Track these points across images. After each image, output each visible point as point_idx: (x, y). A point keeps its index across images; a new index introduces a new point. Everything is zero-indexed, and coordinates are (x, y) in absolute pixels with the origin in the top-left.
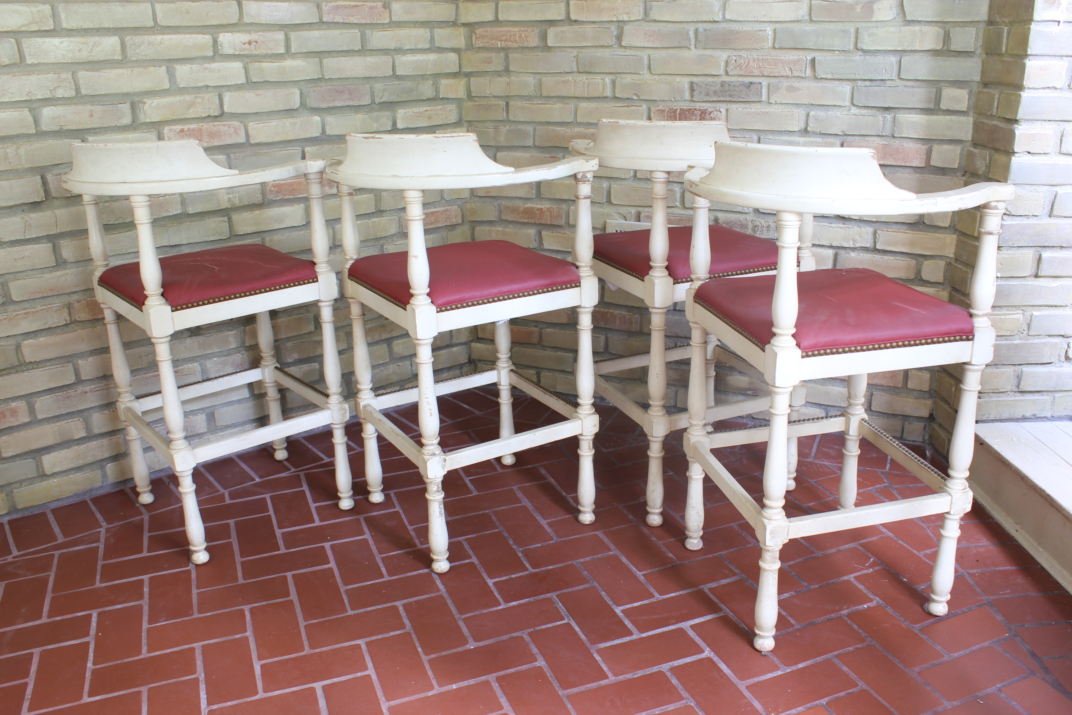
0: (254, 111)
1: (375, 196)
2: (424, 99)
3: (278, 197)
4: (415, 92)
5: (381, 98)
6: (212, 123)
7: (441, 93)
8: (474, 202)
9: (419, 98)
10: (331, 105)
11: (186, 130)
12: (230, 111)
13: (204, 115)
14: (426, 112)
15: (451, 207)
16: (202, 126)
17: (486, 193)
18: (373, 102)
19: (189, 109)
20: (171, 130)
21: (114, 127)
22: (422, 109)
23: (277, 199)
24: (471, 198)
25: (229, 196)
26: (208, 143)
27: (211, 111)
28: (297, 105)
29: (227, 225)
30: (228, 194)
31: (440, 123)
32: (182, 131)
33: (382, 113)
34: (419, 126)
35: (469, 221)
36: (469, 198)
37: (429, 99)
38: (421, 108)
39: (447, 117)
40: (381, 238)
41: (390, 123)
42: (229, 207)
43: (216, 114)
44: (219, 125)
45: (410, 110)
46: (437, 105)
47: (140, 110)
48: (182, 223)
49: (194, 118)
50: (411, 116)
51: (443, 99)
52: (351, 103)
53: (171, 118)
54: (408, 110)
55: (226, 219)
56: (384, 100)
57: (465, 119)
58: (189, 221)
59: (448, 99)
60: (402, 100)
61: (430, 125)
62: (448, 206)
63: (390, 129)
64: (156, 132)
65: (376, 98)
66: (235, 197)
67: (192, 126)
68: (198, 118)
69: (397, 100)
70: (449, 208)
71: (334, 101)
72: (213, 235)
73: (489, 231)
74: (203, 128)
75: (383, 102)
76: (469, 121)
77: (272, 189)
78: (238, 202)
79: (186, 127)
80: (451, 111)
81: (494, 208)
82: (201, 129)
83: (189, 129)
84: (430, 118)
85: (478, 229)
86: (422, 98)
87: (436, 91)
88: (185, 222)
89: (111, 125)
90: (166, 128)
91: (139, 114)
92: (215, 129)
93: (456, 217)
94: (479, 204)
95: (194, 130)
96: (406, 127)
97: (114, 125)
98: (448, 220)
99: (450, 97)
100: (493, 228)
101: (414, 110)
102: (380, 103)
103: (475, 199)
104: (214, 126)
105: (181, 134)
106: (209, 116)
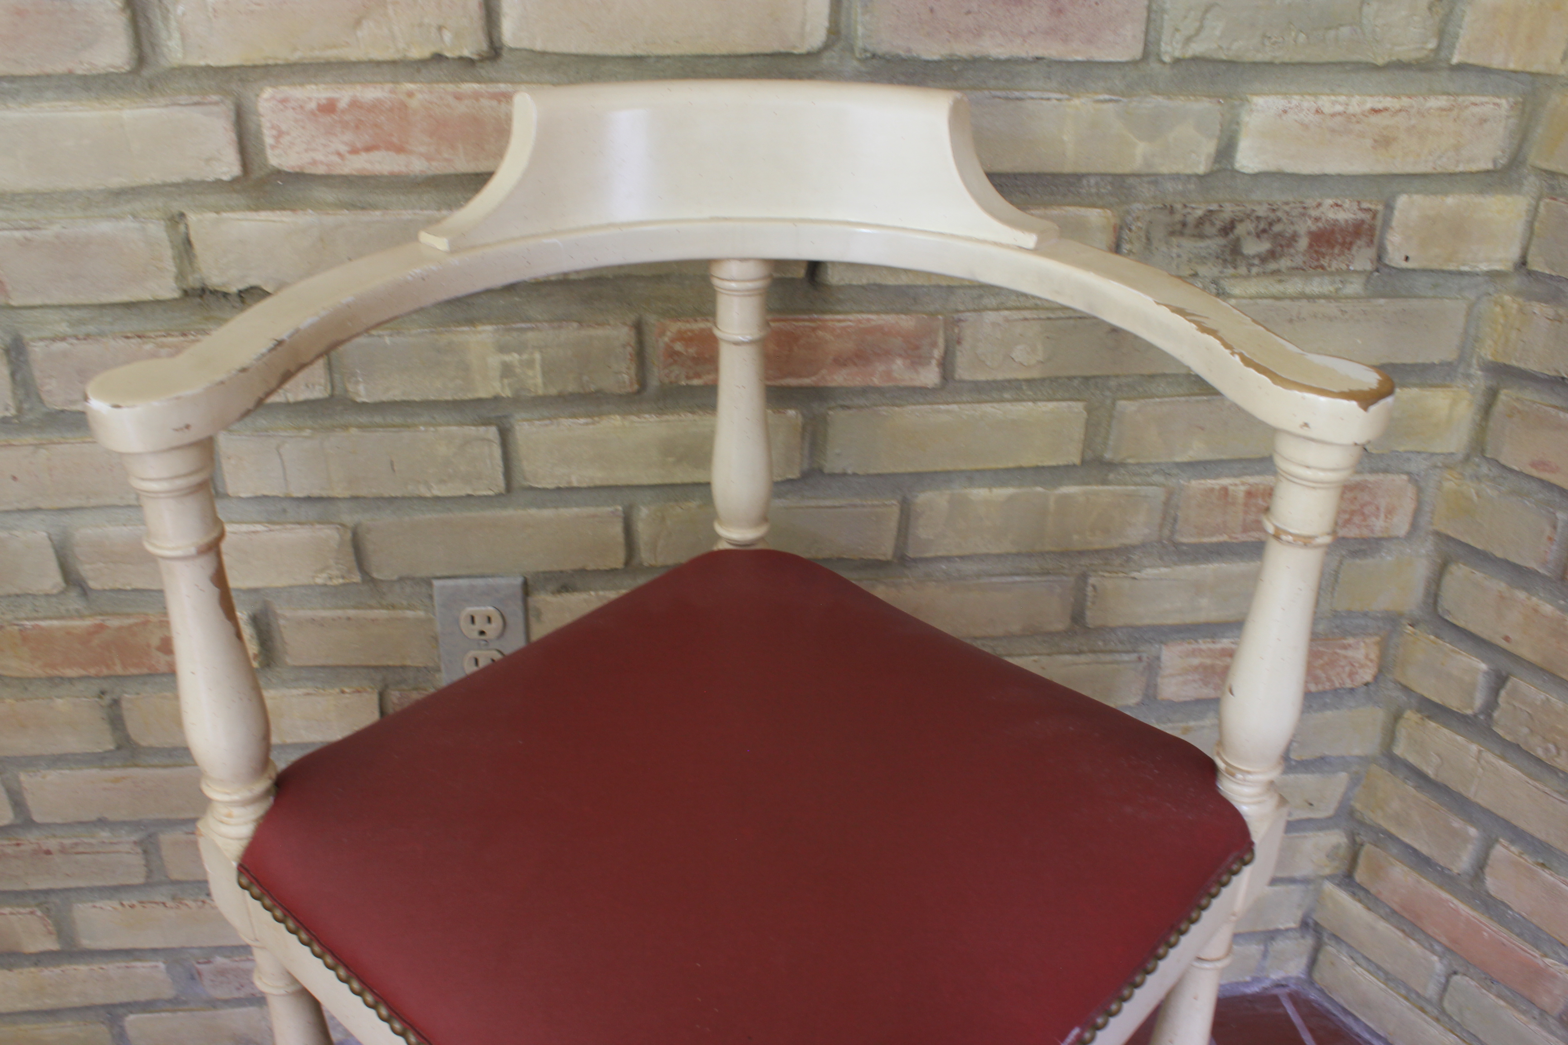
0: (626, 49)
1: (1089, 410)
2: (1380, 62)
3: (698, 375)
4: (1345, 31)
5: (1188, 40)
6: (451, 87)
7: (1461, 43)
8: (1477, 478)
9: (1355, 57)
10: (963, 49)
11: (343, 104)
12: (525, 44)
13: (416, 53)
14: (1374, 119)
15: (1381, 476)
16: (410, 94)
17: (1534, 465)
18: (1149, 51)
19: (358, 23)
20: (284, 101)
21: (61, 77)
22: (1358, 104)
23: (696, 382)
24: (1467, 458)
25: (507, 358)
26: (429, 158)
27: (447, 36)
28: (817, 37)
29: (497, 452)
30: (503, 349)
31: (1421, 169)
32: (329, 108)
33: (1180, 103)
34: (1331, 168)
35: (1437, 534)
36: (1460, 457)
37: (1400, 66)
38: (1355, 100)
39: (1457, 148)
40: (1081, 553)
41: (1209, 147)
42: (507, 393)
43: (466, 53)
44: (477, 96)
45: (1308, 103)
46: (1432, 92)
47: (165, 19)
48: (332, 428)
49: (378, 64)
50: (1305, 126)
51: (1462, 67)
52: (1053, 50)
53: (284, 54)
54: (1296, 100)
55: (492, 432)
56: (1197, 48)
57: (1535, 158)
58: (361, 427)
59: (1485, 71)
60: (1282, 55)
61: (1379, 169)
62: (1373, 471)
63: (1201, 169)
64: (227, 108)
65: (1165, 38)
66: (530, 364)
67: (371, 93)
68: (394, 63)
69: (1259, 57)
70: (1371, 478)
71: (978, 33)
72: (442, 482)
73: (1502, 597)
74: (414, 103)
75: (1195, 59)
76: (1553, 174)
77: (678, 347)
78: (539, 380)
79: (344, 95)
80: (1483, 121)
81: (1548, 530)
82: (404, 106)
83: (355, 104)
84: (1384, 141)
85: (1459, 571)
86: (1367, 57)
87: (1441, 34)
88: (346, 427)
89: (49, 69)
90: (268, 93)
91: (164, 34)
92: (461, 108)
93: (1390, 512)
94: (1490, 491)
95: (375, 107)
96: (1272, 168)
97: (60, 68)
98: (1357, 519)
99: (1496, 62)
100: (1521, 595)
101: (1326, 103)
102: (1177, 61)
103: (1485, 469)
104: (458, 97)
105: (327, 119)
106: (438, 58)
